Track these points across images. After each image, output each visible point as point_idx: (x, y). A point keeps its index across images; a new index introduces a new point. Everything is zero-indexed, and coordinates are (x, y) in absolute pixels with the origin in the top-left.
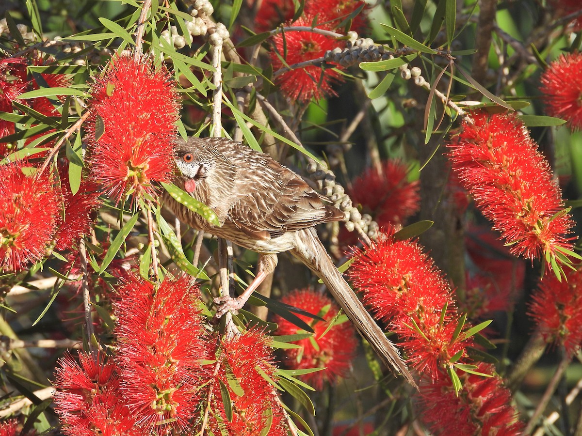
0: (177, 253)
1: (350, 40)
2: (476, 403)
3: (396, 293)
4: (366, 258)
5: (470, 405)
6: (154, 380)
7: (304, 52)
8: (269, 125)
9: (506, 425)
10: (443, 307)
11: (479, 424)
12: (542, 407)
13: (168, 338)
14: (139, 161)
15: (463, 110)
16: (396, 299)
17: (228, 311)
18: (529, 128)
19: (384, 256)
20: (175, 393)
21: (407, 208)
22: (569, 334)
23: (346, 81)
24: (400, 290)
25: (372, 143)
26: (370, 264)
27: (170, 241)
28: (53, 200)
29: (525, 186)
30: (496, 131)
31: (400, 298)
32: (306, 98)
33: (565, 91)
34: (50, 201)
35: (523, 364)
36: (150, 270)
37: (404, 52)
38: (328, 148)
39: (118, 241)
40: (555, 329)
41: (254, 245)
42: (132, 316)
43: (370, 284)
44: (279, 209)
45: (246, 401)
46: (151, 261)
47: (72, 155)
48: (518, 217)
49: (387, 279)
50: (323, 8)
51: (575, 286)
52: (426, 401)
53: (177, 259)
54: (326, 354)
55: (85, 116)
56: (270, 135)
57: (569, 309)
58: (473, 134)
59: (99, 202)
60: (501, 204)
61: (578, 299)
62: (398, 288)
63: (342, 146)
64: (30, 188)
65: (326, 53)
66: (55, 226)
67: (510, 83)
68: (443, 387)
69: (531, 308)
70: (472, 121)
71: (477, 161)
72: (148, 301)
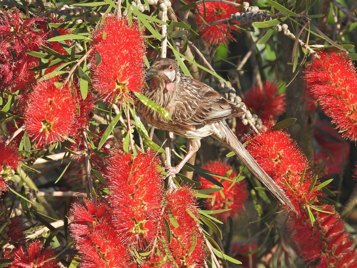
0: (146, 137)
1: (244, 7)
2: (323, 230)
3: (274, 163)
4: (255, 141)
5: (320, 231)
6: (134, 215)
7: (216, 15)
8: (195, 60)
9: (342, 243)
10: (302, 171)
11: (326, 242)
13: (141, 190)
14: (123, 79)
15: (314, 50)
16: (274, 166)
17: (170, 175)
18: (353, 62)
19: (266, 140)
20: (146, 223)
21: (278, 110)
23: (242, 32)
24: (276, 161)
25: (256, 70)
26: (258, 145)
27: (141, 129)
28: (72, 102)
29: (351, 96)
30: (334, 62)
31: (277, 166)
32: (217, 43)
35: (349, 206)
36: (129, 147)
37: (279, 15)
38: (230, 73)
39: (109, 130)
41: (185, 133)
42: (119, 176)
43: (258, 157)
44: (200, 111)
45: (180, 231)
46: (130, 142)
47: (83, 74)
48: (347, 115)
49: (268, 154)
53: (145, 141)
54: (229, 200)
55: (89, 52)
56: (195, 66)
58: (320, 65)
60: (337, 107)
62: (275, 159)
63: (238, 72)
65: (231, 16)
67: (341, 33)
68: (303, 220)
69: (355, 173)
70: (318, 57)
71: (322, 81)
72: (128, 167)
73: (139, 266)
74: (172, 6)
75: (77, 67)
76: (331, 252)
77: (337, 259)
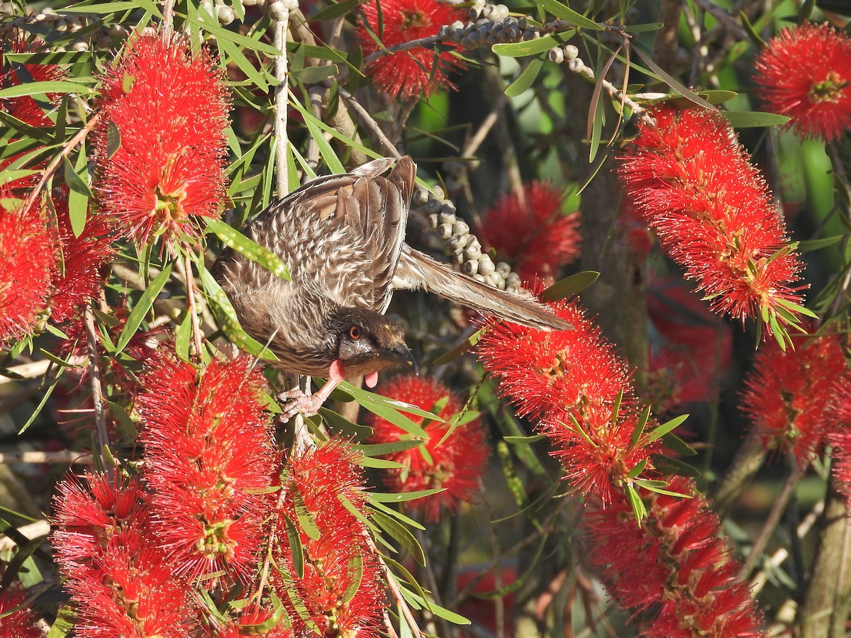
0: (229, 322)
1: (474, 7)
2: (668, 536)
3: (547, 378)
5: (659, 538)
6: (201, 508)
7: (406, 27)
8: (357, 134)
9: (713, 567)
10: (615, 397)
11: (674, 566)
12: (762, 543)
13: (220, 447)
14: (171, 187)
15: (640, 105)
16: (548, 386)
17: (298, 413)
18: (736, 131)
20: (231, 526)
21: (562, 253)
22: (801, 436)
23: (468, 67)
24: (553, 373)
25: (510, 154)
26: (509, 336)
27: (218, 304)
28: (46, 245)
29: (731, 213)
30: (688, 134)
31: (554, 385)
32: (410, 95)
33: (791, 82)
34: (43, 248)
35: (735, 479)
36: (191, 347)
37: (556, 27)
38: (446, 167)
39: (143, 306)
40: (779, 429)
42: (166, 415)
43: (509, 365)
46: (192, 335)
47: (74, 179)
48: (722, 258)
49: (533, 358)
51: (808, 367)
52: (595, 534)
53: (229, 331)
54: (443, 469)
55: (92, 123)
57: (801, 400)
58: (656, 140)
59: (113, 251)
60: (696, 240)
61: (813, 386)
62: (550, 370)
63: (467, 162)
64: (14, 230)
65: (442, 29)
66: (50, 284)
67: (710, 68)
68: (620, 512)
69: (745, 399)
70: (652, 121)
71: (661, 178)
72: (189, 393)
73: (215, 631)
74: (300, 7)
75: (63, 159)
76: (686, 590)
77: (702, 606)
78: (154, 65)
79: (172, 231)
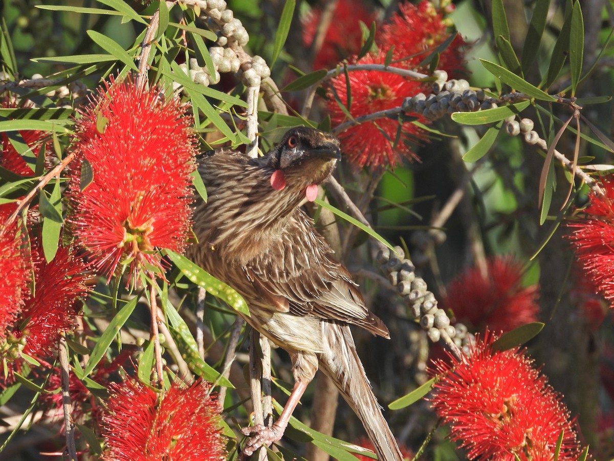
0: (189, 351)
1: (437, 82)
3: (495, 424)
4: (455, 377)
7: (371, 100)
8: (326, 198)
14: (139, 221)
15: (591, 176)
16: (496, 430)
17: (263, 446)
19: (478, 372)
24: (500, 419)
25: (473, 231)
26: (460, 383)
27: (180, 335)
28: (19, 266)
31: (501, 429)
32: (377, 165)
34: (15, 268)
36: (152, 375)
37: (512, 98)
42: (127, 435)
43: (460, 410)
44: (308, 275)
46: (155, 362)
47: (48, 208)
49: (482, 403)
50: (404, 43)
53: (188, 358)
55: (67, 160)
56: (328, 212)
58: (605, 209)
62: (499, 415)
65: (405, 100)
66: (21, 302)
70: (602, 191)
71: (609, 245)
72: (148, 415)
74: (272, 76)
75: (38, 191)
78: (127, 109)
79: (140, 262)
